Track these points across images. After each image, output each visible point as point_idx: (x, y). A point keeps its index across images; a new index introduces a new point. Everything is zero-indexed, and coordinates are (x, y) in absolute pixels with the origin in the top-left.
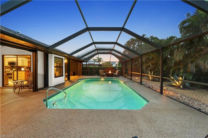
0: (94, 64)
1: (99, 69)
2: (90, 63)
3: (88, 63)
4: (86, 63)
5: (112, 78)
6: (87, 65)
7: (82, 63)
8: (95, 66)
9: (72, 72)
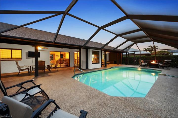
0: (134, 53)
1: (138, 58)
2: (129, 53)
3: (127, 53)
4: (126, 53)
5: (153, 69)
6: (126, 55)
7: (122, 54)
8: (135, 56)
9: (114, 61)
